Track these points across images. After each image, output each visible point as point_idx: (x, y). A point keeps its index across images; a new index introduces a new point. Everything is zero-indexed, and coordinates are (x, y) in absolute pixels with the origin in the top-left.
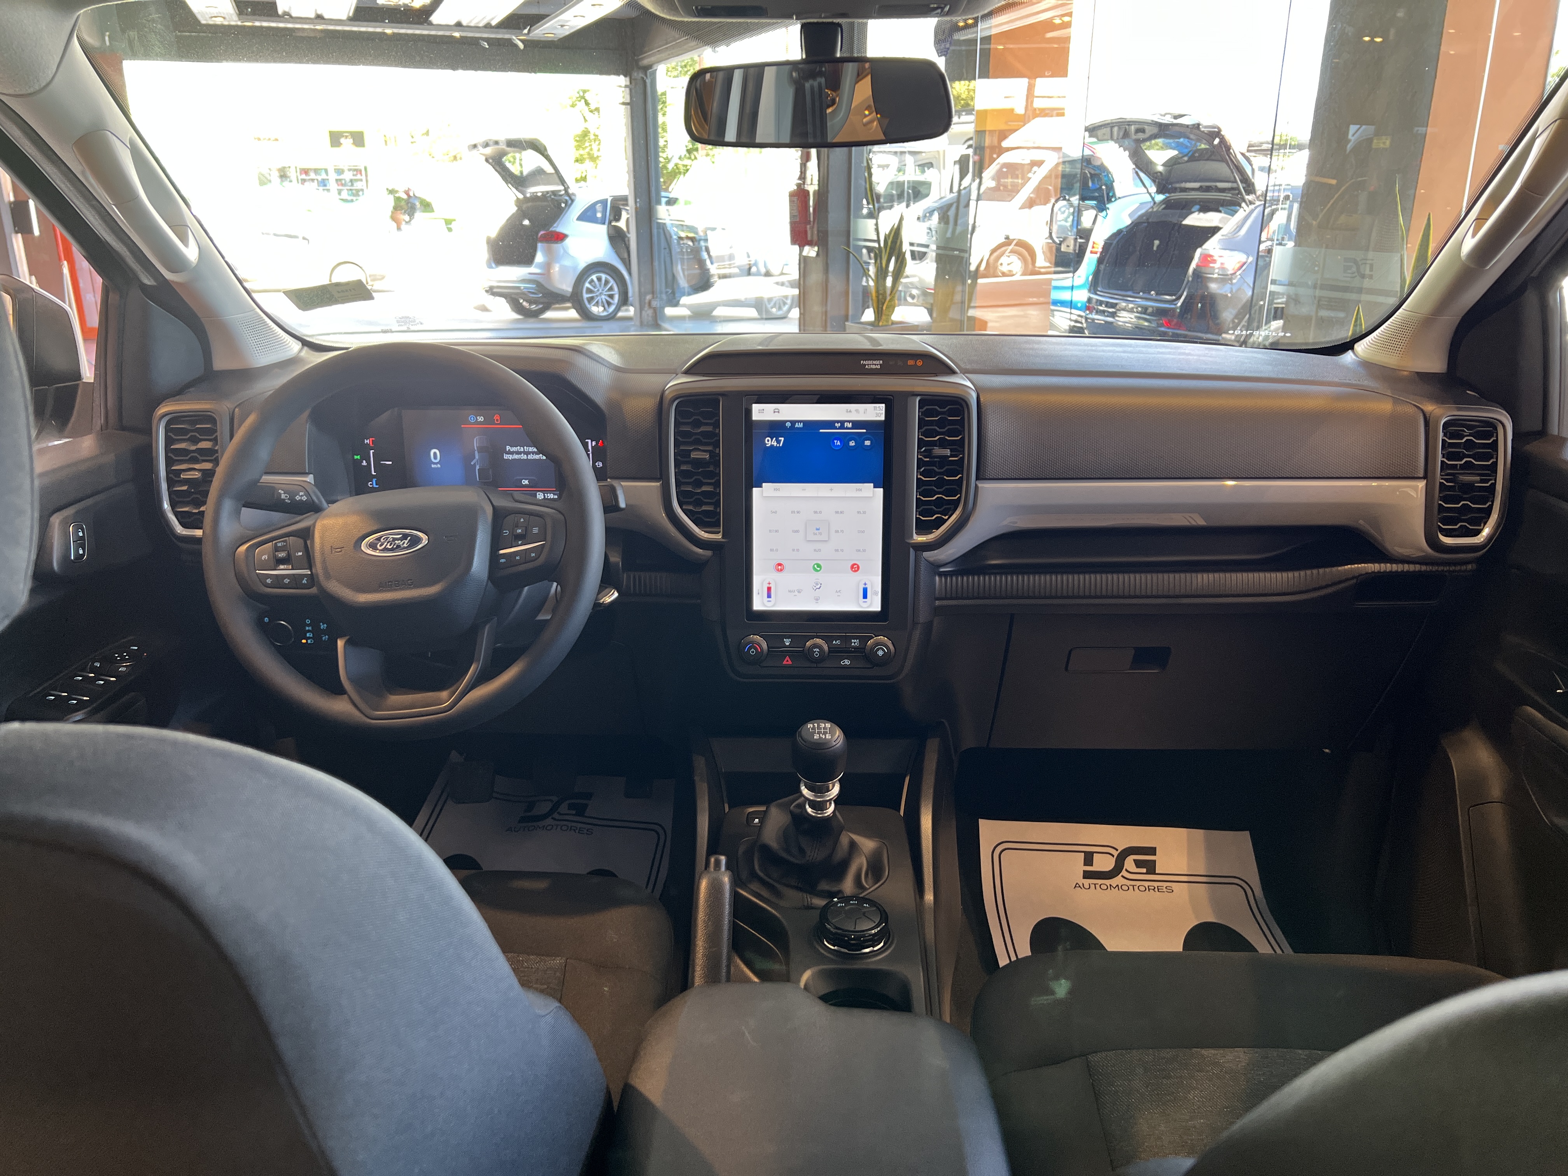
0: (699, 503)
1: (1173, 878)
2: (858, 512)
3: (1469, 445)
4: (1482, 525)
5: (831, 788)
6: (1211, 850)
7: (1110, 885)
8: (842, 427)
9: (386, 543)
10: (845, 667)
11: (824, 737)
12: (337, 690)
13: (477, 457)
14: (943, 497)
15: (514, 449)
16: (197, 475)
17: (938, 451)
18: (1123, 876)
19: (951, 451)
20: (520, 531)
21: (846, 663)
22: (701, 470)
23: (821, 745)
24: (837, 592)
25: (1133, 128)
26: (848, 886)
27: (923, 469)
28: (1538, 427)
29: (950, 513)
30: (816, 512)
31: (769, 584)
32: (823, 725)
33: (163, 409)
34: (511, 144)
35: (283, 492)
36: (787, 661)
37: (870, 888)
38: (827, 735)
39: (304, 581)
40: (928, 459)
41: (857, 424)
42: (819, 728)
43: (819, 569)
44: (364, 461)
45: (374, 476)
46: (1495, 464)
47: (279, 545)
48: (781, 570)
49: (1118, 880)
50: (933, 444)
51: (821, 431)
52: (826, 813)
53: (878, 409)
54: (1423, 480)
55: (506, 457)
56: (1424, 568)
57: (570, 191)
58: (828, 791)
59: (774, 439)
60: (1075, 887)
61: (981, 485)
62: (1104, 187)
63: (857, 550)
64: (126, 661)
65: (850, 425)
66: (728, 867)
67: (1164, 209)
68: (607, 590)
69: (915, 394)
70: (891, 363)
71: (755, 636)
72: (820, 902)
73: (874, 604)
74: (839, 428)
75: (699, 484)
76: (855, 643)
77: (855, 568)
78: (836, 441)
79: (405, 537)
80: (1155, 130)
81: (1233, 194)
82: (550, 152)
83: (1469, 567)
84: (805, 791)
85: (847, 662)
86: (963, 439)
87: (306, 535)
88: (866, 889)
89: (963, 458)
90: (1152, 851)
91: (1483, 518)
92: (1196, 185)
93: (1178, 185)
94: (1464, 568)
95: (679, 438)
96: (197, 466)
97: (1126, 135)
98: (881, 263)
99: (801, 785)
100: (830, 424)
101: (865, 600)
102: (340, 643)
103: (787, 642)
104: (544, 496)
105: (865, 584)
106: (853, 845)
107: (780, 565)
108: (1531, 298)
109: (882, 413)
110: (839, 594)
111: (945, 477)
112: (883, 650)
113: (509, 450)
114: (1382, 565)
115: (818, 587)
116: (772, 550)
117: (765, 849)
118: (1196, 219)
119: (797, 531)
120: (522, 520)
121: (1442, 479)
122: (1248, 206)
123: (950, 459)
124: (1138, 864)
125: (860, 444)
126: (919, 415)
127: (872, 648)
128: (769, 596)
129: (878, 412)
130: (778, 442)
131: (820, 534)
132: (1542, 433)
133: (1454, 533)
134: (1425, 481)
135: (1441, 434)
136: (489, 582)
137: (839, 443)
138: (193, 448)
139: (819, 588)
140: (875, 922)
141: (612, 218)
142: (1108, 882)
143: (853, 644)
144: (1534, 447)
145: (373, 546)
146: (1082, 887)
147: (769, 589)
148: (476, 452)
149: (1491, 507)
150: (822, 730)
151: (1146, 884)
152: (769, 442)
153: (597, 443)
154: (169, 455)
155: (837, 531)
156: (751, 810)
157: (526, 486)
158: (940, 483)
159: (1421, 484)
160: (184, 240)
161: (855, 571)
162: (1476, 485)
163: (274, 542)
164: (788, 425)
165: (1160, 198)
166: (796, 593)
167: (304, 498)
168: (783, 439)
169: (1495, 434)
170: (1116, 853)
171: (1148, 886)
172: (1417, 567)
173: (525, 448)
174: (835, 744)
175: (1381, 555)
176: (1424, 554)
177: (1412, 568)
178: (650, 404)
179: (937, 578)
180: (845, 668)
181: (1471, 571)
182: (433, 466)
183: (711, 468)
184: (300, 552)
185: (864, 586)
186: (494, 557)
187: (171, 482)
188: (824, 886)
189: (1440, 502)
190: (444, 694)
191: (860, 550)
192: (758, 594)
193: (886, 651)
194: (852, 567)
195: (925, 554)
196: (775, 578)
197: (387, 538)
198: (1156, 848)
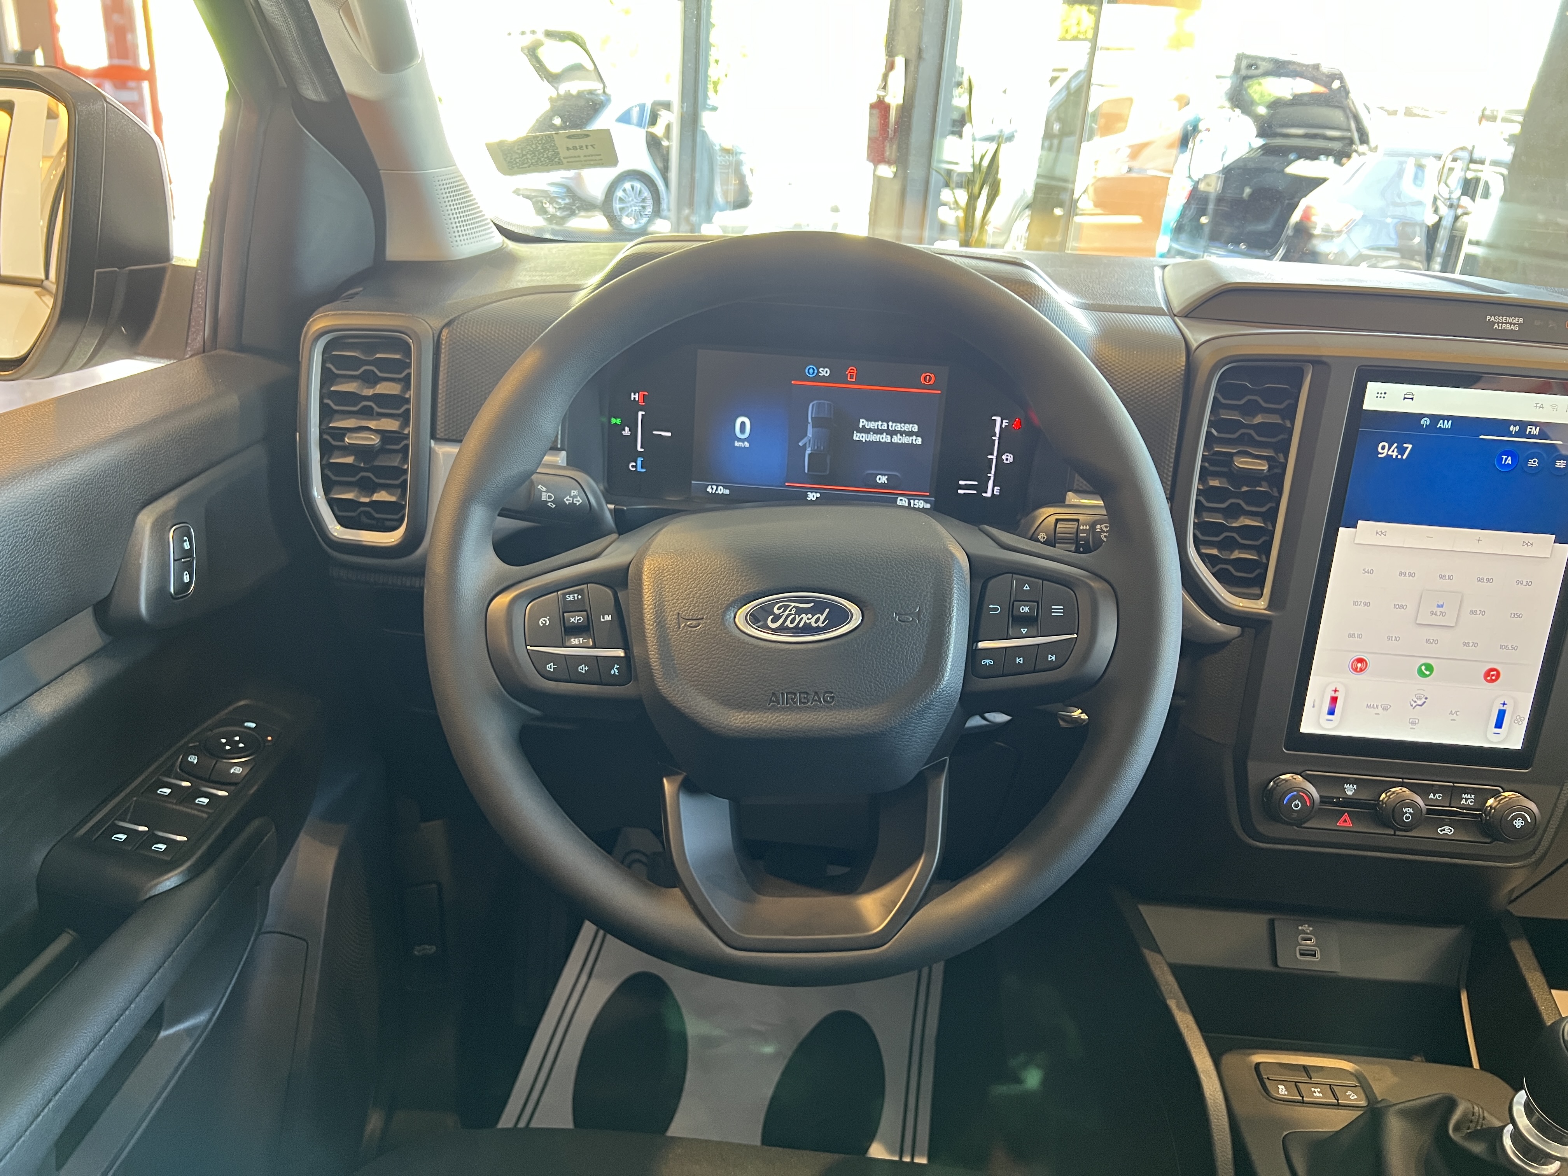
0: (1228, 545)
2: (1519, 583)
8: (1521, 433)
9: (782, 618)
10: (1446, 839)
13: (810, 434)
15: (872, 425)
16: (375, 440)
20: (1027, 609)
21: (1446, 832)
22: (1246, 489)
24: (1451, 713)
31: (1336, 691)
33: (320, 322)
34: (549, 34)
35: (544, 489)
36: (1343, 820)
39: (615, 671)
41: (1548, 429)
43: (1428, 673)
44: (627, 429)
45: (640, 454)
47: (570, 598)
48: (1361, 670)
51: (1482, 437)
55: (857, 436)
57: (608, 90)
59: (1395, 445)
63: (1502, 647)
64: (240, 753)
65: (1536, 431)
67: (1263, 154)
70: (1537, 323)
71: (1295, 777)
73: (1513, 738)
74: (1517, 435)
75: (1237, 513)
76: (1468, 800)
77: (1492, 675)
78: (1504, 457)
79: (819, 606)
81: (1345, 144)
82: (591, 46)
85: (1448, 830)
87: (621, 579)
92: (1301, 131)
95: (1214, 431)
96: (372, 424)
100: (1500, 426)
101: (1497, 730)
102: (671, 785)
103: (1350, 790)
104: (909, 503)
105: (1504, 704)
107: (1360, 660)
110: (1454, 716)
112: (1524, 819)
113: (864, 426)
115: (1420, 702)
116: (1352, 635)
119: (1402, 607)
120: (1026, 587)
122: (1359, 158)
125: (1547, 465)
127: (1500, 813)
128: (1331, 712)
130: (1402, 450)
131: (1443, 614)
137: (1509, 461)
138: (369, 392)
139: (1422, 705)
143: (1463, 802)
145: (755, 619)
147: (1334, 700)
148: (810, 427)
152: (1385, 450)
154: (326, 401)
155: (1473, 612)
157: (882, 486)
161: (1492, 681)
163: (559, 592)
164: (1425, 422)
166: (1380, 710)
167: (578, 501)
168: (1410, 446)
173: (890, 423)
180: (1441, 839)
182: (737, 444)
183: (1267, 488)
184: (608, 614)
185: (1501, 707)
186: (974, 654)
187: (326, 449)
191: (1506, 647)
192: (1314, 707)
193: (1529, 820)
194: (1487, 674)
196: (1348, 682)
197: (787, 607)
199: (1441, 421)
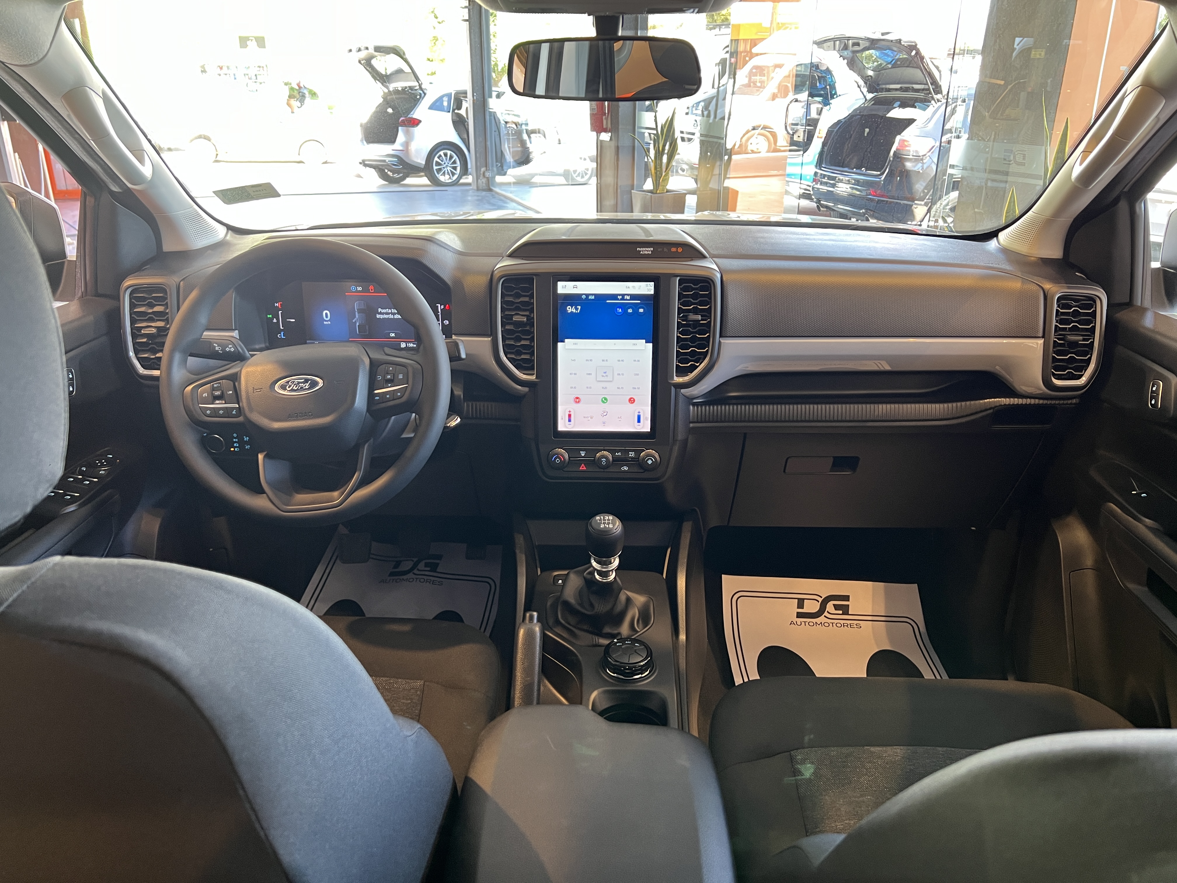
0: (519, 353)
1: (861, 618)
2: (635, 360)
3: (1076, 314)
4: (1084, 371)
5: (612, 562)
6: (888, 596)
7: (816, 623)
8: (623, 299)
9: (293, 385)
10: (625, 472)
11: (607, 526)
12: (259, 490)
13: (357, 316)
14: (696, 349)
15: (384, 311)
16: (154, 331)
17: (692, 317)
18: (825, 616)
19: (702, 317)
20: (389, 377)
22: (520, 329)
23: (606, 532)
24: (618, 418)
25: (850, 42)
26: (625, 630)
27: (681, 329)
28: (1128, 300)
29: (700, 361)
30: (603, 361)
31: (569, 412)
32: (607, 518)
33: (128, 282)
34: (377, 49)
35: (217, 345)
36: (583, 468)
37: (640, 631)
38: (610, 525)
39: (234, 412)
40: (685, 322)
41: (633, 297)
42: (604, 520)
43: (605, 401)
44: (275, 319)
45: (282, 330)
46: (1094, 327)
47: (215, 386)
48: (579, 402)
49: (821, 619)
50: (689, 311)
51: (607, 301)
52: (609, 579)
53: (649, 286)
54: (1041, 339)
55: (378, 316)
56: (1041, 402)
57: (423, 87)
58: (611, 563)
59: (574, 307)
60: (791, 624)
61: (723, 341)
62: (828, 87)
63: (633, 388)
64: (105, 466)
65: (628, 298)
66: (539, 620)
67: (873, 104)
68: (452, 417)
69: (676, 276)
70: (659, 250)
71: (560, 450)
72: (605, 642)
73: (646, 427)
74: (621, 300)
75: (519, 339)
76: (632, 454)
77: (632, 401)
78: (618, 309)
79: (306, 381)
80: (867, 44)
81: (925, 94)
82: (407, 56)
83: (1074, 401)
84: (594, 564)
85: (626, 468)
86: (711, 307)
87: (234, 378)
88: (638, 632)
89: (710, 322)
90: (847, 598)
91: (1083, 366)
92: (898, 86)
93: (884, 86)
94: (1070, 402)
95: (504, 306)
96: (153, 324)
97: (846, 48)
98: (659, 147)
99: (592, 559)
100: (614, 297)
101: (639, 424)
102: (261, 457)
103: (583, 454)
104: (406, 345)
105: (639, 412)
106: (629, 600)
107: (577, 398)
108: (1123, 206)
109: (652, 289)
110: (620, 419)
111: (697, 335)
112: (652, 460)
113: (380, 311)
114: (1012, 399)
115: (605, 414)
116: (572, 387)
117: (566, 604)
118: (897, 113)
119: (590, 374)
120: (391, 369)
121: (1055, 338)
122: (936, 103)
123: (701, 322)
124: (836, 607)
125: (636, 312)
126: (679, 291)
127: (644, 459)
128: (570, 421)
129: (649, 288)
130: (577, 309)
131: (607, 376)
132: (1129, 304)
133: (1066, 377)
134: (1043, 340)
135: (1055, 306)
136: (368, 413)
137: (620, 311)
138: (150, 311)
140: (643, 657)
141: (455, 107)
142: (814, 620)
143: (630, 455)
144: (1123, 315)
145: (283, 387)
146: (795, 623)
147: (570, 416)
148: (357, 313)
149: (1090, 358)
150: (607, 521)
151: (842, 622)
152: (570, 309)
153: (445, 307)
154: (133, 316)
155: (619, 374)
156: (556, 573)
157: (393, 338)
158: (694, 339)
159: (1041, 341)
160: (141, 161)
161: (632, 403)
162: (1080, 342)
163: (211, 384)
164: (584, 297)
165: (870, 96)
166: (589, 419)
167: (232, 350)
168: (580, 307)
169: (1094, 306)
170: (820, 600)
171: (843, 624)
172: (1037, 401)
173: (392, 310)
174: (615, 531)
175: (1011, 392)
176: (1042, 392)
177: (1033, 401)
178: (484, 280)
179: (691, 407)
181: (1074, 404)
182: (325, 323)
183: (528, 328)
184: (231, 391)
185: (638, 414)
186: (371, 395)
187: (134, 336)
188: (607, 630)
189: (1054, 355)
190: (336, 494)
191: (635, 388)
192: (562, 419)
193: (654, 460)
194: (630, 400)
195: (683, 391)
196: (574, 408)
197: (294, 382)
198: (849, 596)
199: (590, 296)
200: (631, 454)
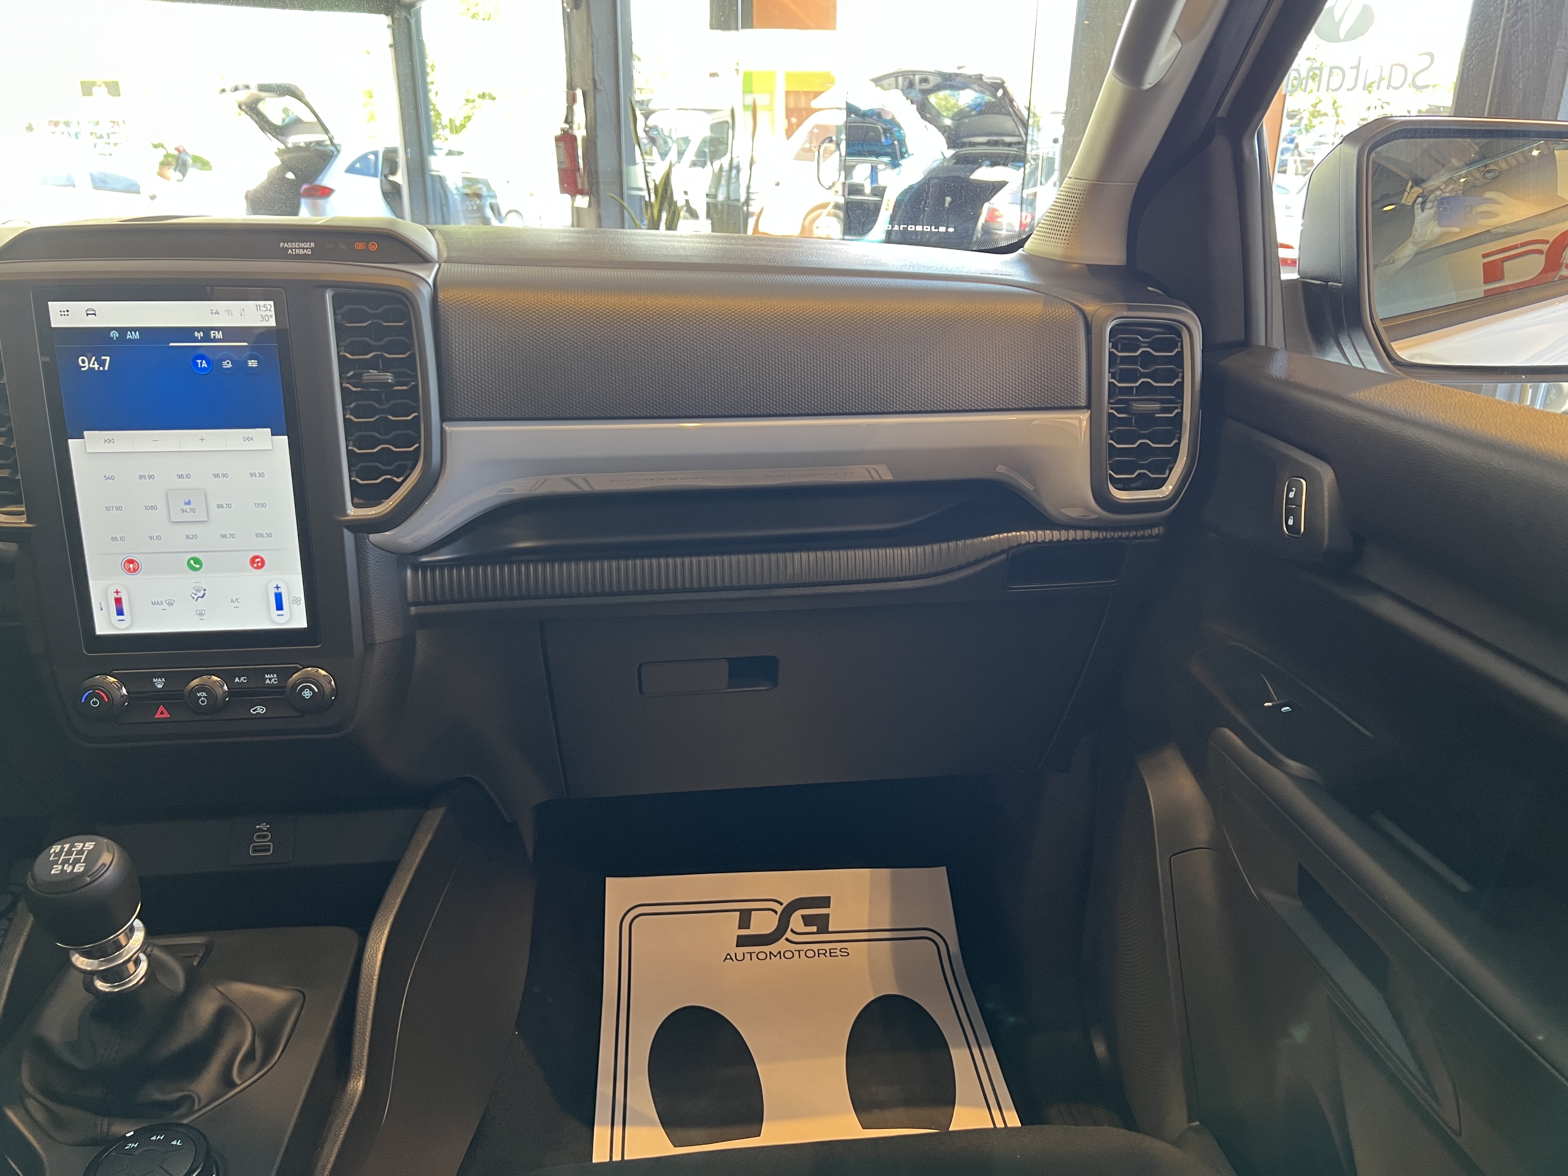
1: (852, 937)
2: (252, 475)
3: (1146, 358)
4: (1167, 472)
5: (123, 944)
6: (898, 896)
7: (771, 953)
8: (207, 338)
10: (258, 717)
11: (77, 867)
14: (391, 447)
17: (375, 376)
18: (787, 939)
19: (394, 376)
21: (259, 711)
24: (232, 601)
25: (917, 78)
27: (352, 404)
28: (1241, 336)
29: (404, 474)
30: (180, 476)
32: (80, 845)
34: (263, 88)
36: (162, 713)
40: (359, 389)
41: (230, 333)
42: (69, 852)
43: (198, 566)
46: (1181, 385)
48: (135, 570)
49: (781, 945)
50: (366, 365)
51: (171, 344)
52: (129, 984)
53: (263, 309)
54: (1086, 410)
56: (1095, 535)
57: (336, 141)
59: (94, 358)
60: (726, 959)
61: (447, 428)
62: (896, 143)
63: (257, 535)
65: (219, 335)
67: (954, 164)
69: (325, 285)
70: (329, 246)
71: (104, 678)
73: (296, 618)
74: (203, 340)
77: (257, 562)
78: (199, 361)
82: (308, 98)
83: (1156, 531)
84: (80, 957)
86: (413, 356)
88: (234, 1086)
89: (414, 387)
90: (825, 902)
91: (1169, 462)
92: (984, 139)
93: (966, 140)
94: (1148, 532)
97: (911, 85)
100: (186, 333)
101: (280, 612)
103: (159, 684)
105: (277, 587)
107: (131, 561)
108: (1220, 146)
109: (271, 316)
110: (236, 604)
111: (390, 417)
112: (311, 689)
114: (1040, 532)
115: (201, 594)
116: (114, 539)
119: (153, 508)
121: (1112, 408)
123: (396, 388)
124: (807, 921)
125: (240, 366)
126: (334, 321)
127: (296, 685)
128: (120, 612)
129: (264, 314)
130: (102, 363)
131: (193, 510)
132: (1245, 343)
133: (1135, 485)
134: (1089, 412)
135: (1107, 345)
137: (204, 365)
139: (202, 597)
141: (386, 171)
142: (767, 949)
143: (268, 681)
144: (1234, 363)
146: (734, 959)
147: (118, 601)
149: (1178, 445)
150: (75, 857)
151: (815, 947)
152: (87, 363)
155: (220, 506)
158: (383, 426)
159: (1084, 417)
161: (258, 568)
162: (1157, 415)
164: (114, 335)
165: (950, 152)
166: (165, 606)
168: (108, 358)
169: (1179, 344)
170: (779, 909)
171: (818, 950)
172: (1087, 534)
175: (1043, 521)
176: (1097, 516)
177: (1079, 534)
179: (410, 573)
180: (256, 718)
181: (1157, 536)
185: (276, 590)
189: (1111, 442)
191: (261, 535)
192: (102, 609)
193: (317, 690)
194: (253, 560)
195: (373, 537)
196: (125, 583)
198: (829, 898)
199: (129, 332)
200: (270, 679)
